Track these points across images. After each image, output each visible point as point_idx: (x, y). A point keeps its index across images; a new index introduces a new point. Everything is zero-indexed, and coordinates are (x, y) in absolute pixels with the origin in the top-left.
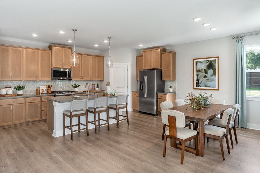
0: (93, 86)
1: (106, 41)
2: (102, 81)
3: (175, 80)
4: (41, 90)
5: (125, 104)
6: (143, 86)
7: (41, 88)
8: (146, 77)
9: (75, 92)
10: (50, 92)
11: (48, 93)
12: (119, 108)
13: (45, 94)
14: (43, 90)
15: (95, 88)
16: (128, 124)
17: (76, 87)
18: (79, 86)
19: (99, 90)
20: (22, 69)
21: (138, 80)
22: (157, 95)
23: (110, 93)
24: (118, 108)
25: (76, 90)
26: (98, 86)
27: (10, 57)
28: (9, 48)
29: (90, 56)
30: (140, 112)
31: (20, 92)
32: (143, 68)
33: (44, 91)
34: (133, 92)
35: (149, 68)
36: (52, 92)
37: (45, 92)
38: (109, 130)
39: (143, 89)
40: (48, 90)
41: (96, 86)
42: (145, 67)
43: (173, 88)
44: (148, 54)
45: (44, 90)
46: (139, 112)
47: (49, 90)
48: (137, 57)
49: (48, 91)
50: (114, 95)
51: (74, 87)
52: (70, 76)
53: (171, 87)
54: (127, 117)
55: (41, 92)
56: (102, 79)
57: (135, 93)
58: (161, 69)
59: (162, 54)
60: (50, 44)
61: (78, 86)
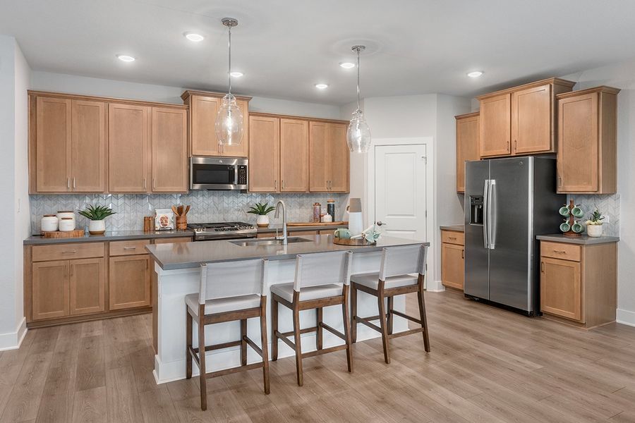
0: (315, 209)
1: (348, 66)
2: (343, 194)
3: (615, 192)
4: (158, 220)
5: (416, 275)
6: (481, 211)
7: (160, 214)
8: (493, 182)
9: (259, 226)
10: (183, 226)
11: (177, 228)
12: (393, 289)
13: (171, 230)
14: (164, 220)
15: (320, 216)
16: (427, 348)
17: (261, 211)
18: (271, 209)
19: (333, 220)
20: (102, 160)
21: (461, 194)
22: (537, 244)
23: (359, 236)
24: (389, 290)
25: (263, 220)
26: (331, 210)
27: (68, 128)
28: (68, 101)
29: (305, 123)
30: (470, 298)
31: (98, 226)
32: (483, 153)
33: (166, 222)
34: (443, 229)
35: (505, 152)
36: (190, 227)
37: (171, 225)
38: (350, 370)
39: (481, 221)
40: (177, 219)
41: (324, 210)
42: (486, 149)
43: (607, 219)
44: (501, 106)
45: (169, 220)
46: (467, 296)
47: (181, 220)
48: (458, 118)
49: (178, 223)
50: (374, 244)
51: (255, 212)
52: (243, 180)
53: (596, 216)
54: (423, 322)
55: (158, 226)
56: (343, 189)
57: (450, 234)
58: (555, 154)
59: (557, 100)
60: (185, 90)
61: (268, 211)
